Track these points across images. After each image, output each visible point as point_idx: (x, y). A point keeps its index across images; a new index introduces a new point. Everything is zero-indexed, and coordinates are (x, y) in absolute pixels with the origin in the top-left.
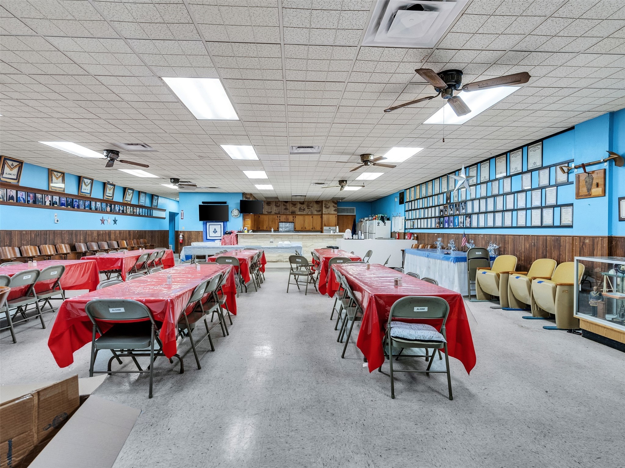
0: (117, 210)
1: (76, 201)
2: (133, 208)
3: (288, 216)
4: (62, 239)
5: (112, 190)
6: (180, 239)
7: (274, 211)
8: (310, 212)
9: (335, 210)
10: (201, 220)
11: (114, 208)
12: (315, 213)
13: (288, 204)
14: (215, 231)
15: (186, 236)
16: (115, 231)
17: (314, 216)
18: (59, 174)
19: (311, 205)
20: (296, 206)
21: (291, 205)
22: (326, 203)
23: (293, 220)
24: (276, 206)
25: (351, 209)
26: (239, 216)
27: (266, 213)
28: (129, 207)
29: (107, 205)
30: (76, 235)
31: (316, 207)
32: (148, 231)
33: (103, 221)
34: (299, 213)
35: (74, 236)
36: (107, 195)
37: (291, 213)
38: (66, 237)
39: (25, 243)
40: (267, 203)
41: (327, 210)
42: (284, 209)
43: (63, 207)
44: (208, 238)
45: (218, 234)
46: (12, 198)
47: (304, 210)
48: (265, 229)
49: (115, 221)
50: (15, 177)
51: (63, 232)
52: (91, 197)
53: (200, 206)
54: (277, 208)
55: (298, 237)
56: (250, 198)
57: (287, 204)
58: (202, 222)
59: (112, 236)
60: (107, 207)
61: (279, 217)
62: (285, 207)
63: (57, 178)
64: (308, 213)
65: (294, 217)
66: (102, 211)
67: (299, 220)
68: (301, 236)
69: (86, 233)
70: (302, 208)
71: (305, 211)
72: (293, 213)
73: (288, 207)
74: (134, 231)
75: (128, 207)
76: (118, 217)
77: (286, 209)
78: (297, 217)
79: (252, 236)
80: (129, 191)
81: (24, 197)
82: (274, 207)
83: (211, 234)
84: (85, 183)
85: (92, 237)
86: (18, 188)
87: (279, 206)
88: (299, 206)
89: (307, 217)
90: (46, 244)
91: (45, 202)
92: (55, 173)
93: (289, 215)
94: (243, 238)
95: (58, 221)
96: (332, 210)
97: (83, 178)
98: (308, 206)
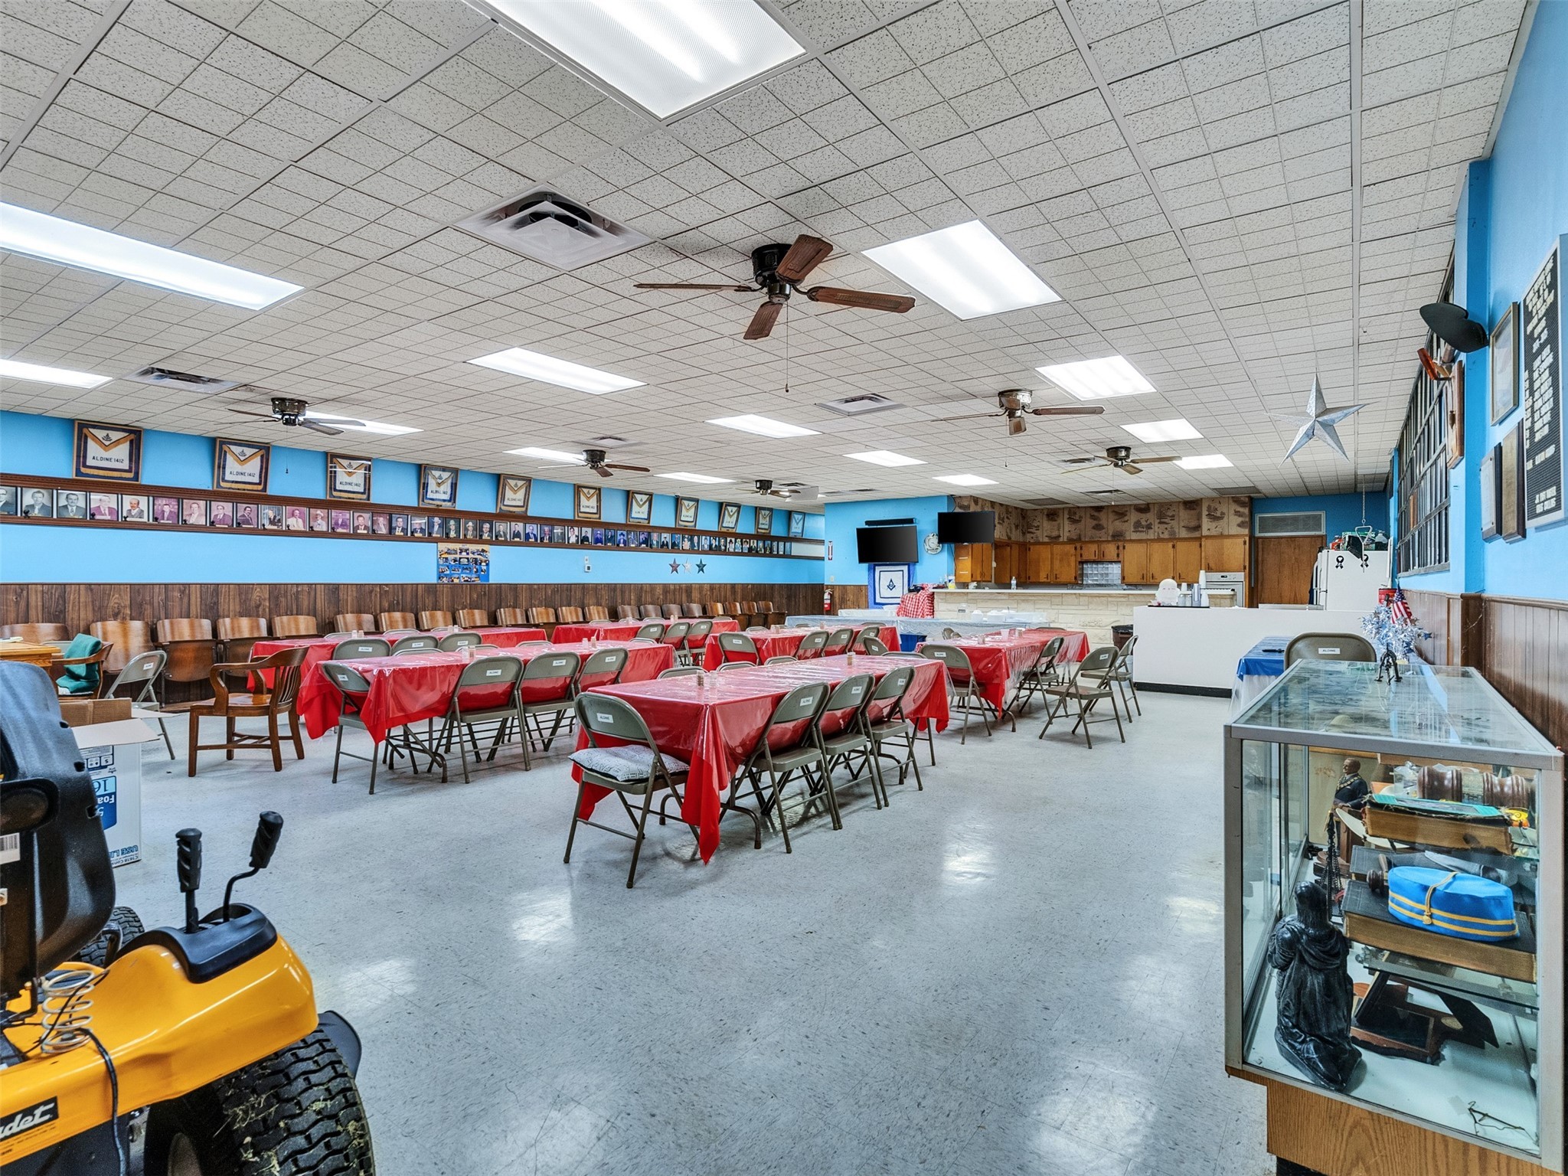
0: (706, 546)
1: (622, 534)
2: (742, 541)
3: (1104, 546)
4: (597, 598)
5: (693, 509)
6: (826, 602)
7: (1067, 534)
8: (1166, 533)
9: (1242, 522)
10: (862, 560)
11: (698, 543)
12: (1184, 534)
13: (1102, 515)
14: (891, 586)
15: (837, 595)
16: (701, 586)
17: (1179, 545)
18: (592, 491)
19: (1170, 513)
20: (1126, 518)
21: (1112, 516)
22: (1213, 505)
23: (1118, 555)
24: (1073, 521)
25: (1308, 517)
26: (940, 549)
27: (1046, 540)
28: (733, 540)
29: (683, 538)
30: (623, 592)
31: (1184, 515)
32: (781, 585)
33: (675, 568)
34: (1134, 536)
35: (618, 593)
36: (683, 518)
37: (1113, 536)
38: (605, 596)
39: (537, 603)
40: (1048, 515)
41: (1214, 524)
42: (1094, 528)
43: (600, 544)
44: (878, 600)
45: (898, 592)
46: (517, 535)
47: (1149, 527)
48: (1043, 579)
49: (701, 567)
50: (521, 503)
51: (599, 587)
52: (651, 524)
53: (859, 531)
54: (1074, 526)
55: (1077, 600)
56: (968, 507)
57: (1102, 513)
58: (865, 566)
59: (693, 595)
60: (683, 540)
61: (1078, 547)
62: (1095, 522)
63: (588, 498)
64: (1162, 536)
65: (1121, 548)
66: (675, 548)
67: (1134, 553)
68: (1086, 599)
69: (642, 588)
70: (1144, 523)
71: (1151, 531)
72: (1118, 537)
73: (1103, 522)
74: (744, 586)
75: (729, 539)
76: (706, 559)
77: (1098, 527)
78: (1127, 546)
79: (965, 598)
80: (730, 508)
81: (535, 532)
82: (1066, 522)
83: (883, 591)
84: (636, 501)
85: (653, 595)
86: (525, 518)
87: (1080, 521)
88: (1133, 517)
89: (1156, 546)
90: (569, 605)
91: (569, 538)
92: (586, 490)
93: (1108, 542)
94: (946, 602)
95: (589, 568)
96: (1233, 524)
97: (633, 493)
98: (1161, 517)
